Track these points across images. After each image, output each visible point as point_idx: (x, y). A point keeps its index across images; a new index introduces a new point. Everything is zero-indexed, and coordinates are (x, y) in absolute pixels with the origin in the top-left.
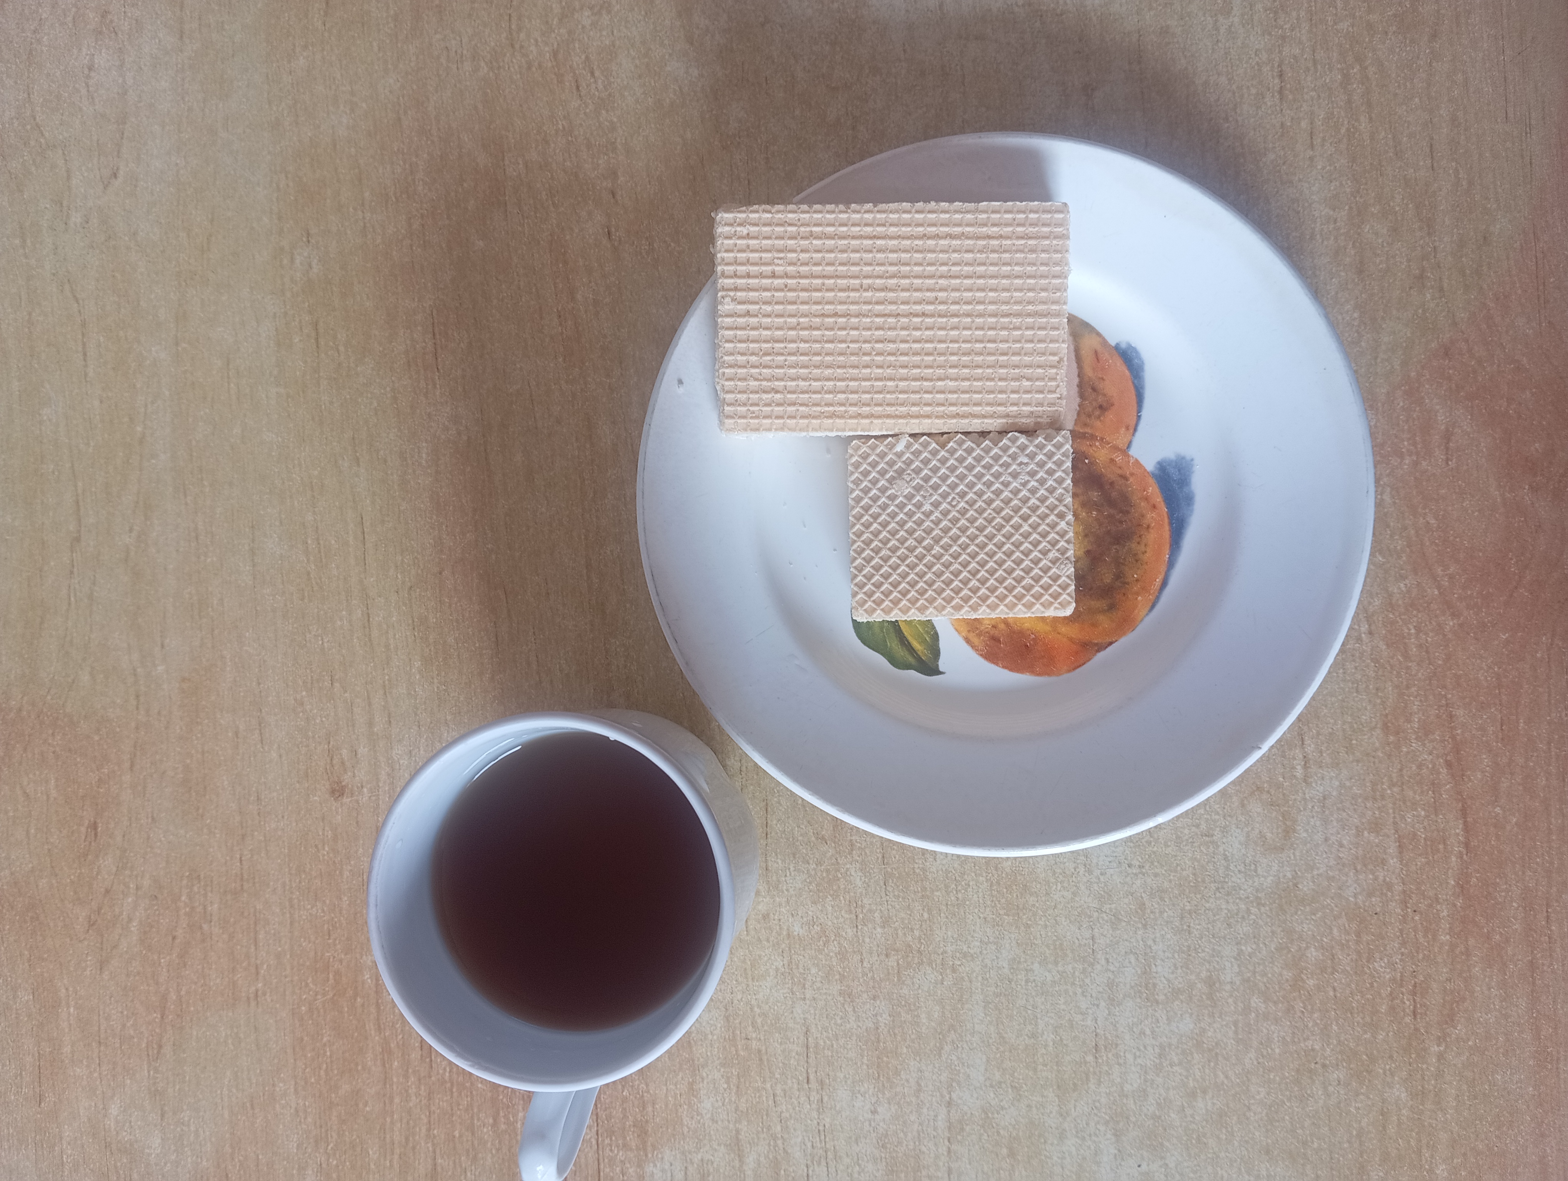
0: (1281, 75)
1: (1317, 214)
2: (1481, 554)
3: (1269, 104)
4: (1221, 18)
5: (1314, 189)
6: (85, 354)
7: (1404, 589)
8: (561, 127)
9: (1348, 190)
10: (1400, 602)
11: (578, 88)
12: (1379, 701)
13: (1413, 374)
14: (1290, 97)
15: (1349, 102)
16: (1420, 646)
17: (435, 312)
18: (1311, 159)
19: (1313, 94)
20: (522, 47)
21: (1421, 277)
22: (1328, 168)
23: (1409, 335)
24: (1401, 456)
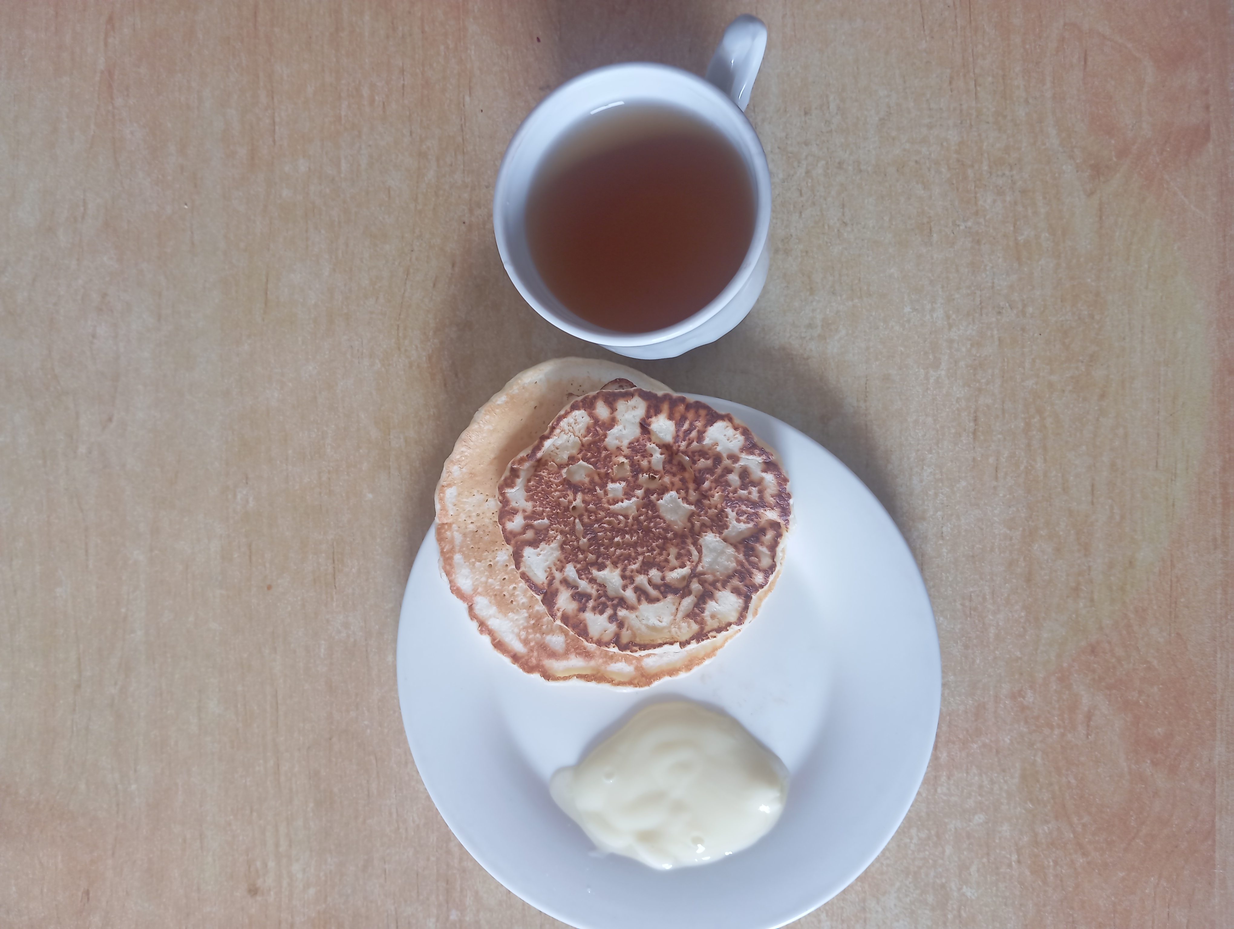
0: (976, 420)
1: (996, 531)
2: (1108, 810)
3: (964, 441)
4: (931, 372)
5: (996, 512)
6: (87, 551)
7: (1047, 831)
8: (432, 413)
9: (1023, 515)
10: (1043, 841)
11: (445, 385)
12: (1021, 914)
13: (1065, 665)
14: (982, 438)
15: (1029, 445)
16: (1056, 876)
17: (335, 544)
18: (995, 488)
19: (1000, 436)
20: (406, 350)
21: (1076, 589)
22: (1008, 496)
23: (1064, 634)
24: (1052, 728)
